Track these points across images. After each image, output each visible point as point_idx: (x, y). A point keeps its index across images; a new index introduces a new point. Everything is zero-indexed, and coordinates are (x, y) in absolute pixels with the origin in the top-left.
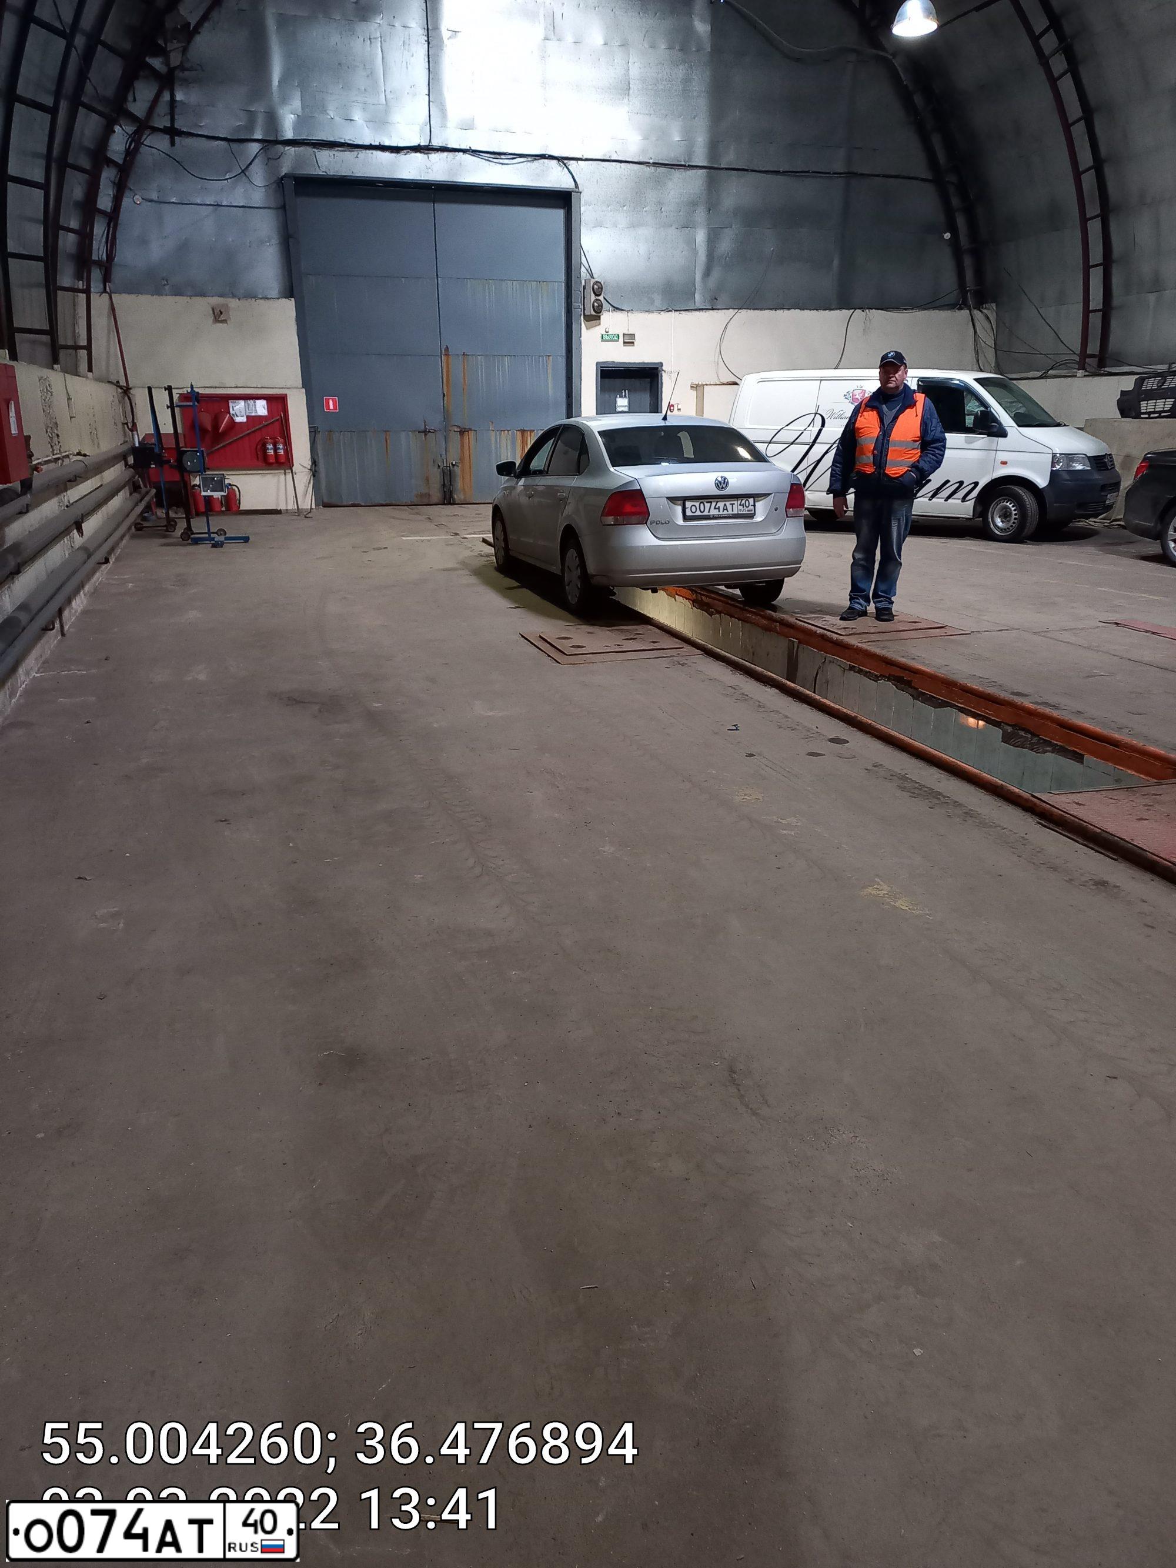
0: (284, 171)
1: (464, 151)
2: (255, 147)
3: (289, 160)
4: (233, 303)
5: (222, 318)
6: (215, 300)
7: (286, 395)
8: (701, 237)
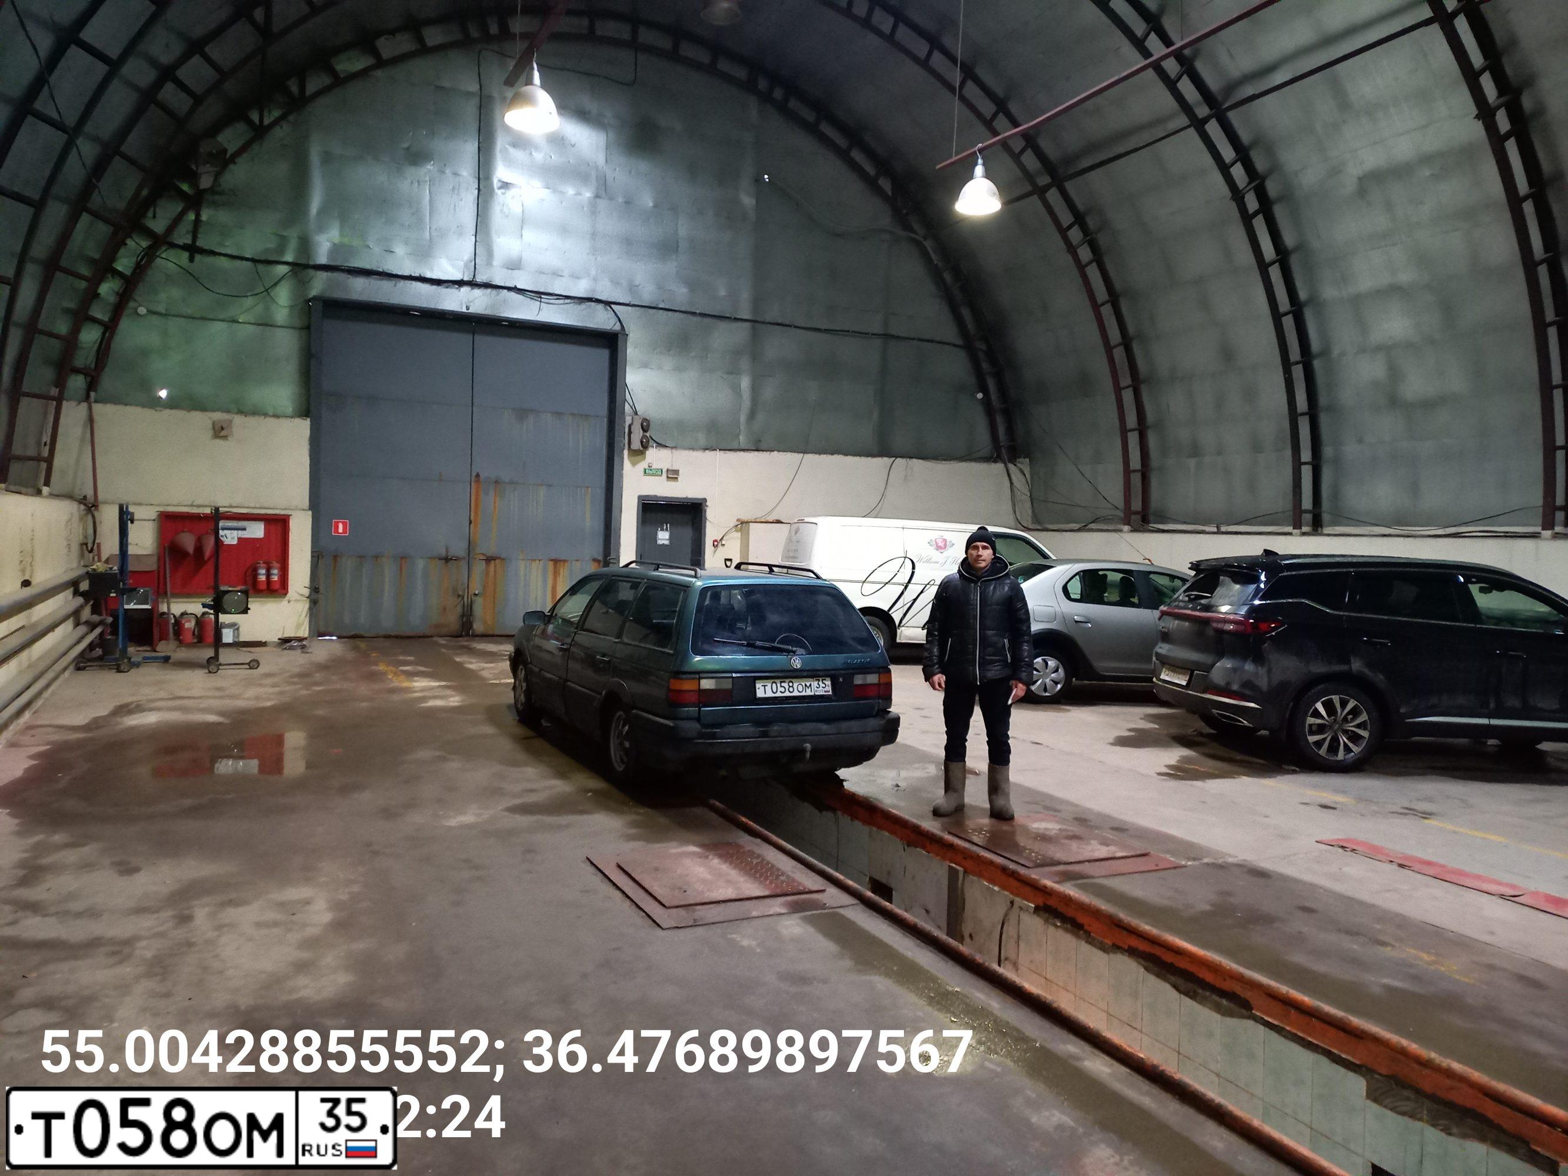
0: (313, 293)
1: (509, 289)
2: (283, 269)
3: (319, 285)
4: (238, 420)
5: (223, 433)
6: (218, 416)
7: (289, 516)
8: (745, 383)
